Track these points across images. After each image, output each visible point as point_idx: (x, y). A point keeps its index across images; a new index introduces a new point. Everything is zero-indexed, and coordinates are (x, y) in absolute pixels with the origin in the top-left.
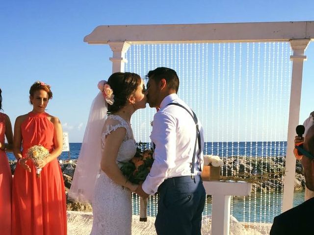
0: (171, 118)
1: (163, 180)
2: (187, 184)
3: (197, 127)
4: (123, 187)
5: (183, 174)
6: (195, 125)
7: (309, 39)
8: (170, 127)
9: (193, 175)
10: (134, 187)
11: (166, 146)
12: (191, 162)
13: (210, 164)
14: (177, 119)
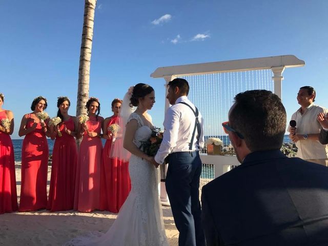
0: (177, 113)
1: (168, 155)
2: (186, 157)
3: (197, 119)
4: (143, 158)
5: (183, 150)
6: (195, 118)
7: (284, 66)
8: (175, 118)
9: (191, 151)
10: (150, 158)
11: (171, 132)
12: (190, 142)
13: (213, 144)
14: (181, 113)
